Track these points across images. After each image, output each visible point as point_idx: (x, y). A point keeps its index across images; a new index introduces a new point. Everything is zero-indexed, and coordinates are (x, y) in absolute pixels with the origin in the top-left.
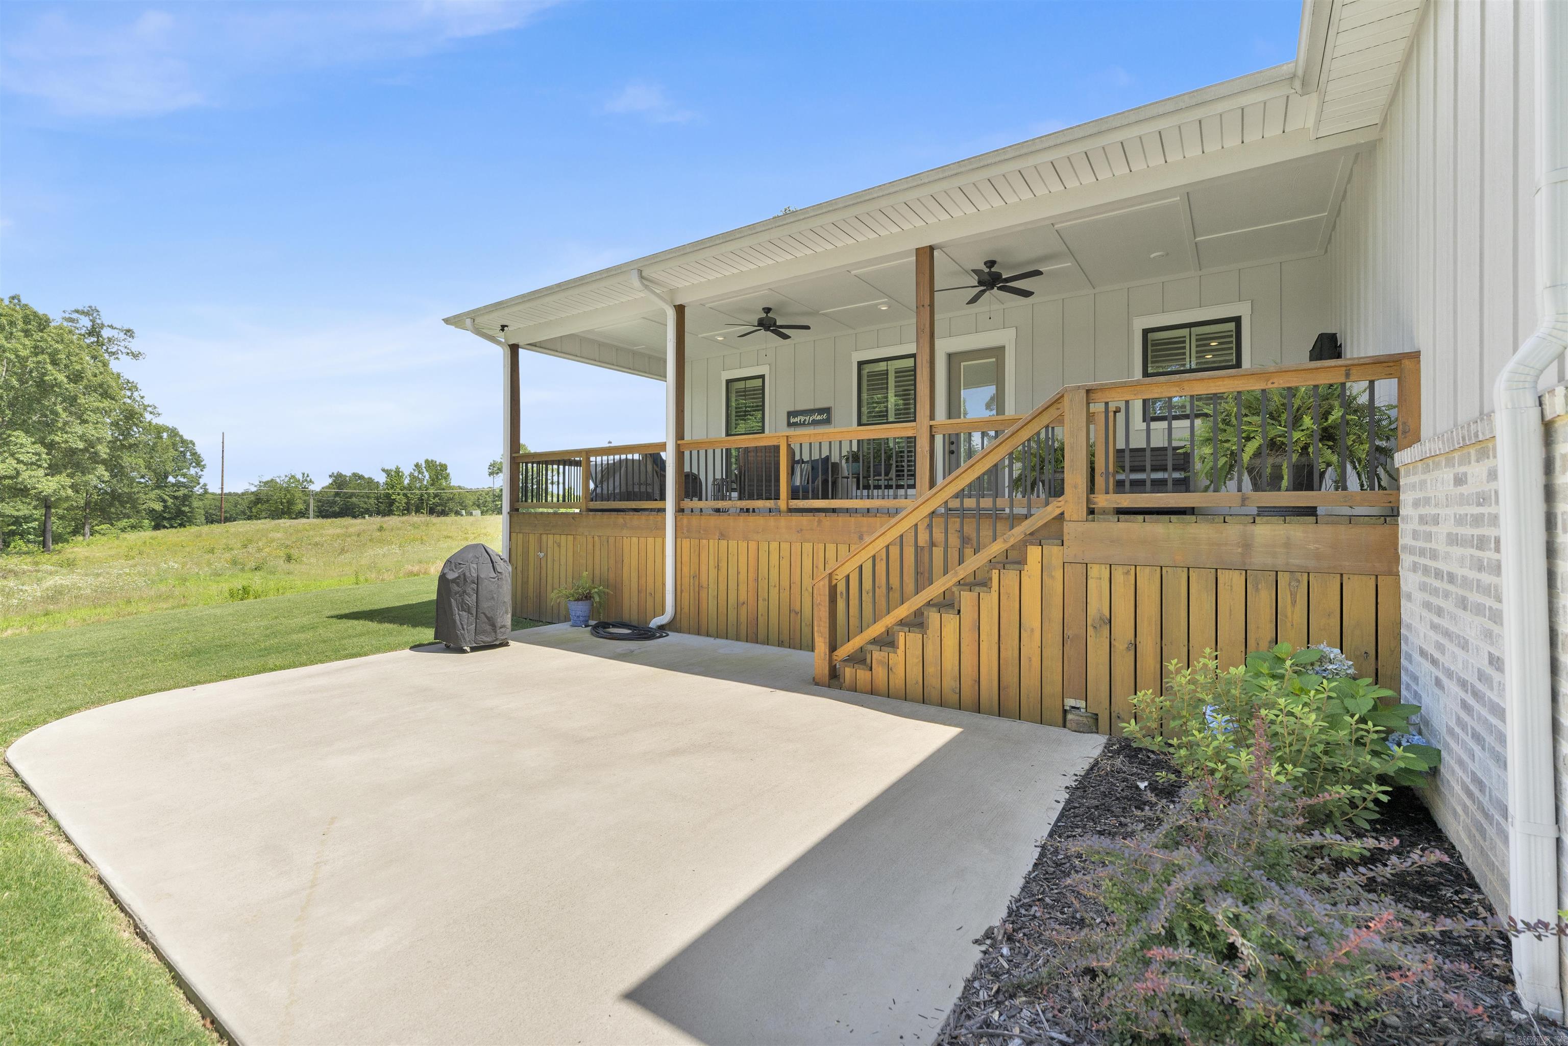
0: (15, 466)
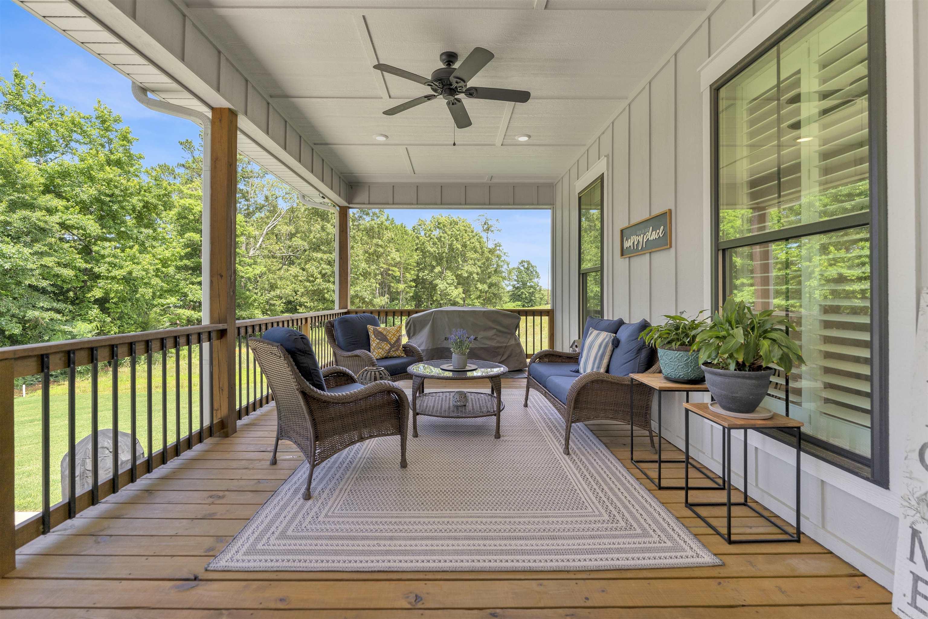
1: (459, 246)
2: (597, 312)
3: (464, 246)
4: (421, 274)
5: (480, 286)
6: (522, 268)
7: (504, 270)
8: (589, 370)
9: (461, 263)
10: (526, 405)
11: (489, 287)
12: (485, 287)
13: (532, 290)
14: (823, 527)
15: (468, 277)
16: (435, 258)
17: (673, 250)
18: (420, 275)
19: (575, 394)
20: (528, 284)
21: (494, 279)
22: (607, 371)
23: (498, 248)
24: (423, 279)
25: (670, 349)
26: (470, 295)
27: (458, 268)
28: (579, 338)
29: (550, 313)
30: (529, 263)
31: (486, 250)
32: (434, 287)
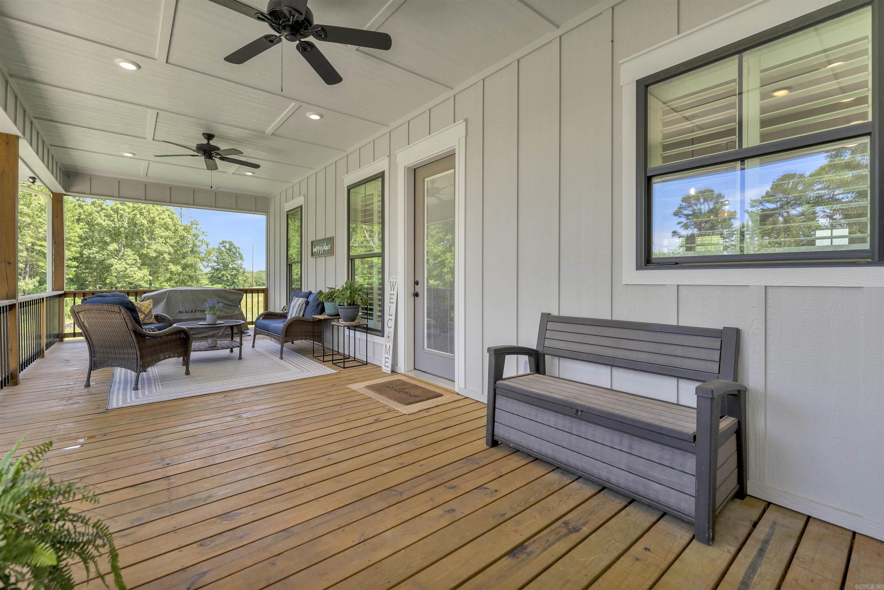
0: (125, 266)
1: (145, 222)
2: (298, 289)
3: (152, 221)
4: (86, 252)
5: (172, 267)
6: (223, 249)
7: (202, 251)
8: (294, 315)
9: (147, 240)
10: (253, 347)
11: (183, 269)
12: (179, 268)
13: (235, 272)
14: (374, 358)
15: (156, 258)
16: (108, 232)
17: (334, 256)
18: (84, 252)
19: (285, 328)
20: (230, 266)
21: (190, 260)
22: (303, 316)
23: (195, 226)
24: (89, 257)
25: (328, 302)
26: (158, 277)
27: (142, 246)
28: (287, 304)
29: (265, 291)
30: (231, 244)
31: (180, 228)
32: (108, 268)
